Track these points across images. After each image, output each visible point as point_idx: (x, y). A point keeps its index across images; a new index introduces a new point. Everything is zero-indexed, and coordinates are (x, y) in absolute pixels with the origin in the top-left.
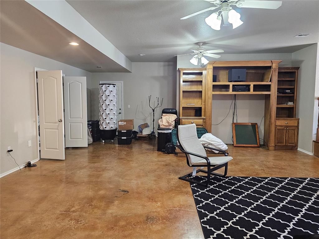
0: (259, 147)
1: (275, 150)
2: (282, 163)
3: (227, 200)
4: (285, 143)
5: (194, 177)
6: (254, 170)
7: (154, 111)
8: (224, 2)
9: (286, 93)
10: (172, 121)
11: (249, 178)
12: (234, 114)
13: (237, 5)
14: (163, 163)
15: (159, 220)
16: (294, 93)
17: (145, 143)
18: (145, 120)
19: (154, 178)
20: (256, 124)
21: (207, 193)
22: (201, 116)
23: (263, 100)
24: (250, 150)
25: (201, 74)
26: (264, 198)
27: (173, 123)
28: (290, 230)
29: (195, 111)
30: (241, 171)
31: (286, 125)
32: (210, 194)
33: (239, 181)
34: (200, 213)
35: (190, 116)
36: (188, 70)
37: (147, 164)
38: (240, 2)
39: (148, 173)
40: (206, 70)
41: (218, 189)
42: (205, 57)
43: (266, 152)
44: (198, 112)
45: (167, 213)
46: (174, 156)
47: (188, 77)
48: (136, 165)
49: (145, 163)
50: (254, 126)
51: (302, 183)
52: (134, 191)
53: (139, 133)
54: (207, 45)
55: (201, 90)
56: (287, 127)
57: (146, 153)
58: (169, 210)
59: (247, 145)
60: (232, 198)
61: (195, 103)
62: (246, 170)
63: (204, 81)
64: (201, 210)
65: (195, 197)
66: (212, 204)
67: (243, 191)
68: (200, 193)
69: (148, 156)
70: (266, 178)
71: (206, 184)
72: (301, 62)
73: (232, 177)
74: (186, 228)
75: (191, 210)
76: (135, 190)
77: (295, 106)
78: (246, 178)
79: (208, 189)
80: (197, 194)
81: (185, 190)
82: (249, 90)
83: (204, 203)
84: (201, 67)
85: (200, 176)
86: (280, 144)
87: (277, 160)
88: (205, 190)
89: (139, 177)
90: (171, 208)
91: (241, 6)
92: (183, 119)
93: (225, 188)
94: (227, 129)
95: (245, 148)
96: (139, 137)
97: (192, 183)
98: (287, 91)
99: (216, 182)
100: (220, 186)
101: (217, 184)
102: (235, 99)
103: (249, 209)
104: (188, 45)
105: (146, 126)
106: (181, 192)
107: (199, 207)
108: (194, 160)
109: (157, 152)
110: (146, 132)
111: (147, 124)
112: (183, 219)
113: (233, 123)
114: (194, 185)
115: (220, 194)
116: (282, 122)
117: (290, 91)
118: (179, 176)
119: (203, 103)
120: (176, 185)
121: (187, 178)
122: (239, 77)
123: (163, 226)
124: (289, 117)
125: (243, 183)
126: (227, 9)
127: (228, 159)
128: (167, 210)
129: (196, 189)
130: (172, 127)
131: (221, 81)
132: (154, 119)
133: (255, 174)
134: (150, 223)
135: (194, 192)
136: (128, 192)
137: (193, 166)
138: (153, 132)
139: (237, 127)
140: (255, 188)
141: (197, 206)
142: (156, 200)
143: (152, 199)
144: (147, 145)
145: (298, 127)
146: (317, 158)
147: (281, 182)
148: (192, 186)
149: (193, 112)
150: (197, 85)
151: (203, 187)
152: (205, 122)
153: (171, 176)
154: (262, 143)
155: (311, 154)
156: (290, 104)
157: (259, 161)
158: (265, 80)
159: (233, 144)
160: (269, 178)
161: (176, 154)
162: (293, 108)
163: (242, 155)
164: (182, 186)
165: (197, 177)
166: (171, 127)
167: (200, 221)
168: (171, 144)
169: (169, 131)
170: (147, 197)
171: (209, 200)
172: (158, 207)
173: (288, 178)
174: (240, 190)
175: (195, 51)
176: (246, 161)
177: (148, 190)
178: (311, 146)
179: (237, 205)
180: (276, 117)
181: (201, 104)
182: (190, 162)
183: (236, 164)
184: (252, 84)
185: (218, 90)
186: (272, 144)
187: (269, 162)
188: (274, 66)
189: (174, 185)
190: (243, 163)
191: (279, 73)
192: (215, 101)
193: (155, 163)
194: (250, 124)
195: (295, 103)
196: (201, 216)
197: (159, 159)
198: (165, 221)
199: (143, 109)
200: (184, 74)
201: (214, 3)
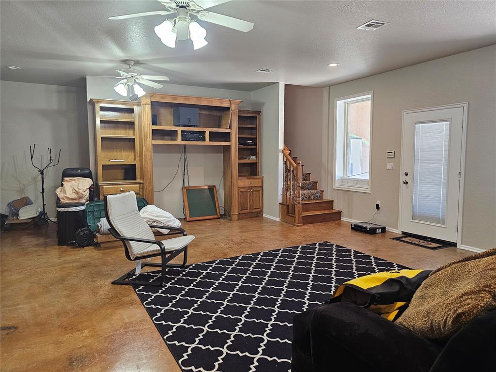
0: (219, 218)
1: (239, 219)
2: (250, 235)
3: (194, 299)
4: (250, 209)
5: (137, 275)
6: (219, 251)
7: (42, 173)
8: (180, 7)
9: (247, 144)
10: (85, 189)
11: (216, 262)
12: (184, 175)
13: (199, 16)
14: (75, 264)
15: (94, 357)
16: (256, 144)
17: (28, 234)
18: (22, 191)
19: (65, 293)
20: (214, 186)
21: (163, 295)
22: (135, 179)
23: (221, 153)
24: (209, 223)
25: (131, 111)
26: (240, 284)
27: (87, 193)
28: (276, 316)
29: (123, 171)
30: (204, 254)
31: (249, 186)
32: (169, 296)
33: (205, 268)
34: (159, 327)
35: (116, 180)
36: (109, 103)
37: (44, 271)
38: (204, 13)
39: (51, 286)
40: (139, 105)
41: (178, 286)
42: (140, 84)
43: (229, 224)
44: (129, 172)
45: (105, 342)
46: (95, 248)
47: (108, 115)
48: (21, 276)
49: (38, 270)
50: (212, 189)
51: (276, 256)
52: (29, 324)
53: (10, 217)
54: (141, 65)
55: (132, 136)
56: (250, 188)
57: (36, 251)
58: (108, 337)
59: (204, 218)
60: (200, 295)
61: (124, 158)
62: (210, 252)
63: (136, 124)
64: (161, 322)
65: (146, 306)
66: (174, 309)
67: (212, 280)
68: (153, 297)
69: (40, 257)
70: (237, 258)
71: (159, 283)
72: (263, 104)
73: (194, 265)
74: (144, 356)
75: (145, 327)
76: (32, 321)
77: (258, 162)
78: (213, 262)
79: (164, 289)
80: (149, 300)
81: (127, 299)
82: (204, 140)
83: (163, 312)
84: (130, 100)
85: (147, 273)
86: (244, 212)
87: (244, 232)
88: (160, 291)
89: (33, 296)
90: (110, 333)
91: (204, 19)
92: (106, 186)
93: (188, 283)
94: (176, 197)
95: (202, 221)
96: (12, 225)
97: (135, 286)
98: (248, 142)
99: (173, 276)
100: (180, 282)
101: (176, 279)
102: (185, 152)
103: (225, 303)
104: (111, 61)
105: (26, 202)
106: (122, 305)
107: (156, 319)
108: (137, 249)
109: (58, 247)
110: (26, 214)
111: (27, 198)
112: (136, 344)
113: (184, 187)
114: (141, 288)
115: (183, 292)
116: (245, 182)
117: (251, 142)
118: (112, 280)
119: (138, 158)
120: (110, 295)
121: (127, 280)
122: (189, 119)
123: (102, 364)
124: (251, 175)
125: (210, 270)
126: (186, 18)
127: (189, 239)
128: (105, 338)
129: (145, 293)
130: (85, 201)
131: (163, 124)
132: (43, 189)
133: (223, 255)
134: (77, 368)
135: (143, 298)
136: (16, 328)
137: (137, 258)
138: (43, 213)
139: (190, 192)
140: (226, 274)
141: (154, 318)
142: (80, 327)
143: (70, 328)
144: (33, 237)
145: (262, 187)
146: (284, 223)
147: (254, 259)
148: (138, 291)
149: (120, 173)
150: (125, 128)
151: (155, 288)
152: (143, 188)
153: (96, 282)
154: (222, 212)
155: (278, 219)
156: (253, 158)
157: (223, 237)
158: (223, 126)
159: (184, 219)
160: (240, 256)
161: (97, 245)
162: (256, 163)
163: (200, 232)
164: (120, 293)
165: (141, 275)
166: (83, 201)
167: (163, 339)
168: (86, 230)
169: (81, 207)
170: (60, 326)
171: (169, 305)
172: (87, 337)
173: (261, 253)
174: (208, 281)
175: (122, 73)
176: (207, 240)
177: (58, 315)
178: (277, 209)
179: (209, 301)
180: (239, 176)
181: (133, 159)
182: (132, 253)
183: (195, 246)
184: (207, 131)
185: (160, 137)
186: (235, 211)
187: (235, 236)
188: (233, 107)
189: (107, 296)
190: (204, 243)
191: (240, 117)
192: (157, 155)
193: (60, 266)
194: (207, 187)
195: (258, 157)
196: (163, 330)
197: (65, 259)
198: (104, 356)
199: (16, 170)
200: (102, 109)
201: (167, 5)
